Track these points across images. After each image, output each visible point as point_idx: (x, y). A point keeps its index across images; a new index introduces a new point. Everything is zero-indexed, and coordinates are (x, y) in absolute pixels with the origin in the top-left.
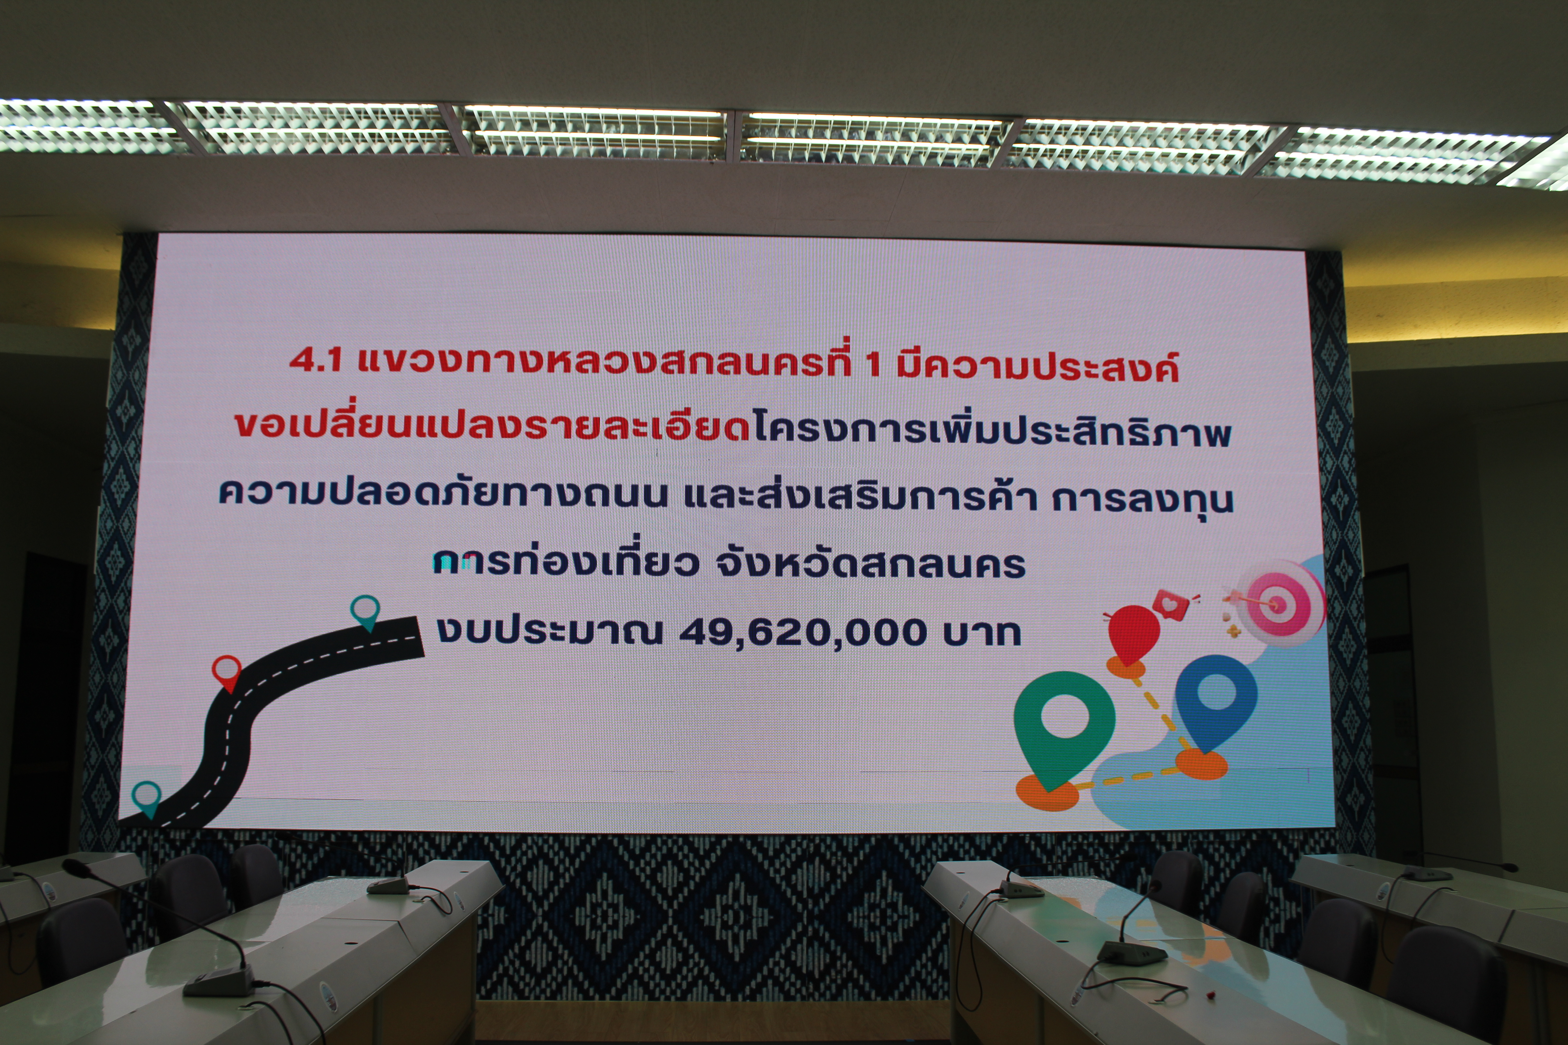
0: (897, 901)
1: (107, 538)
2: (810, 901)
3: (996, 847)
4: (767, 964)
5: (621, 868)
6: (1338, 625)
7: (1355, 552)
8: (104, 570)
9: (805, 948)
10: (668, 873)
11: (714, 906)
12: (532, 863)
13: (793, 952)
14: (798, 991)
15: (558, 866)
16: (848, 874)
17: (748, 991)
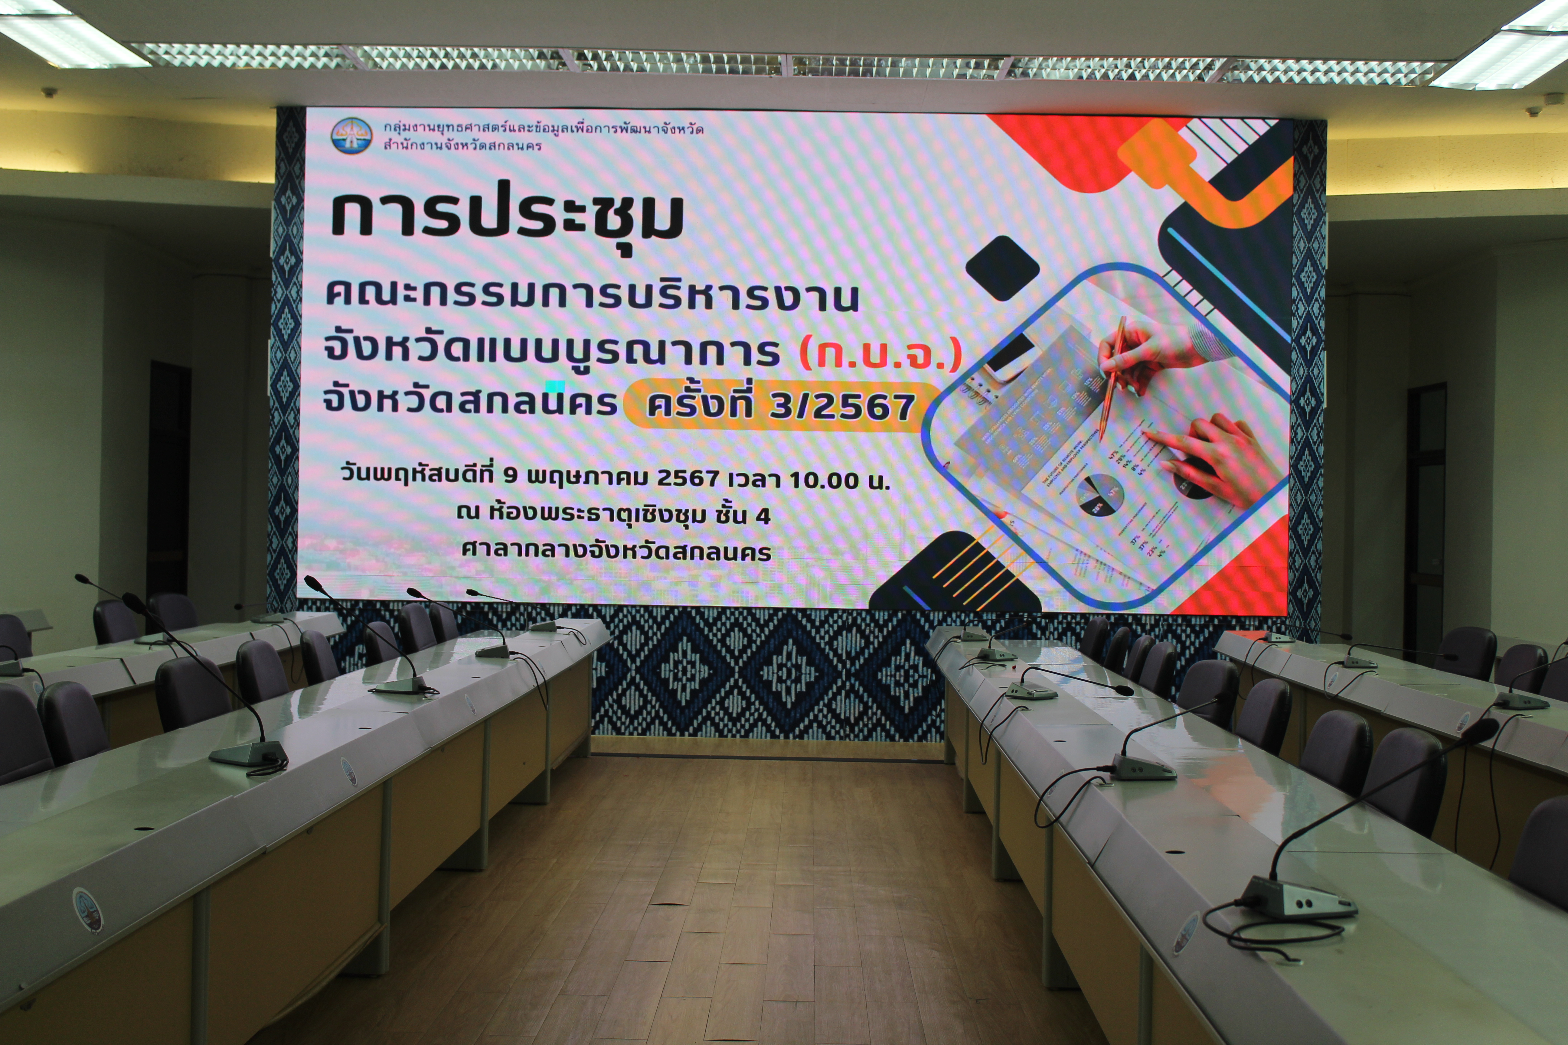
0: (918, 663)
1: (278, 366)
2: (848, 662)
3: (1000, 622)
4: (813, 711)
5: (698, 633)
6: (1299, 448)
7: (1319, 387)
8: (276, 392)
9: (843, 699)
10: (735, 638)
11: (772, 664)
12: (627, 628)
13: (834, 702)
14: (838, 732)
15: (648, 631)
16: (879, 642)
17: (797, 731)
